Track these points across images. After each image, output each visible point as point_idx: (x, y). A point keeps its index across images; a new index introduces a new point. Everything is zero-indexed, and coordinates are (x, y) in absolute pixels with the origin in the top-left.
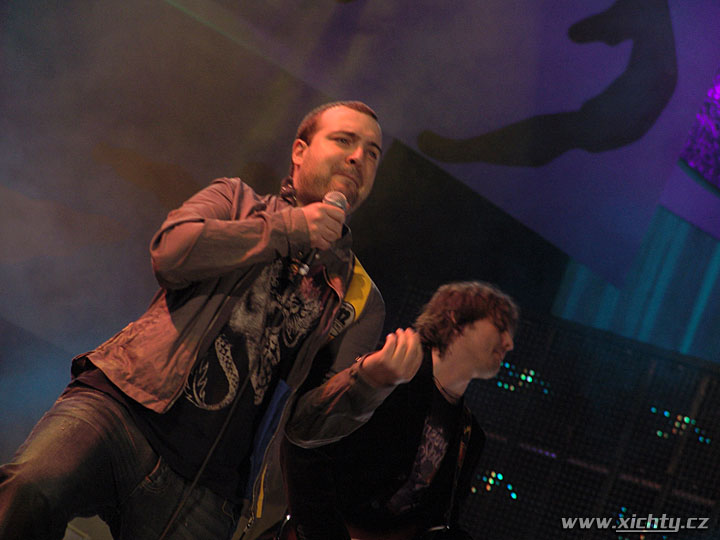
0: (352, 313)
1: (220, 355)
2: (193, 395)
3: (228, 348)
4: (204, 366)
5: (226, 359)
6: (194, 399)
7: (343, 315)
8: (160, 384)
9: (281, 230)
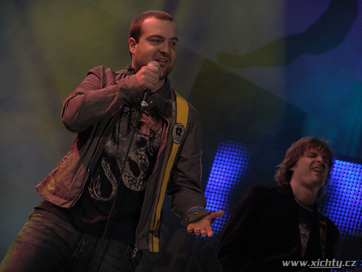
0: (183, 129)
1: (105, 170)
2: (94, 194)
3: (108, 165)
4: (97, 177)
5: (108, 172)
6: (95, 196)
7: (179, 131)
8: (68, 193)
9: (125, 87)
